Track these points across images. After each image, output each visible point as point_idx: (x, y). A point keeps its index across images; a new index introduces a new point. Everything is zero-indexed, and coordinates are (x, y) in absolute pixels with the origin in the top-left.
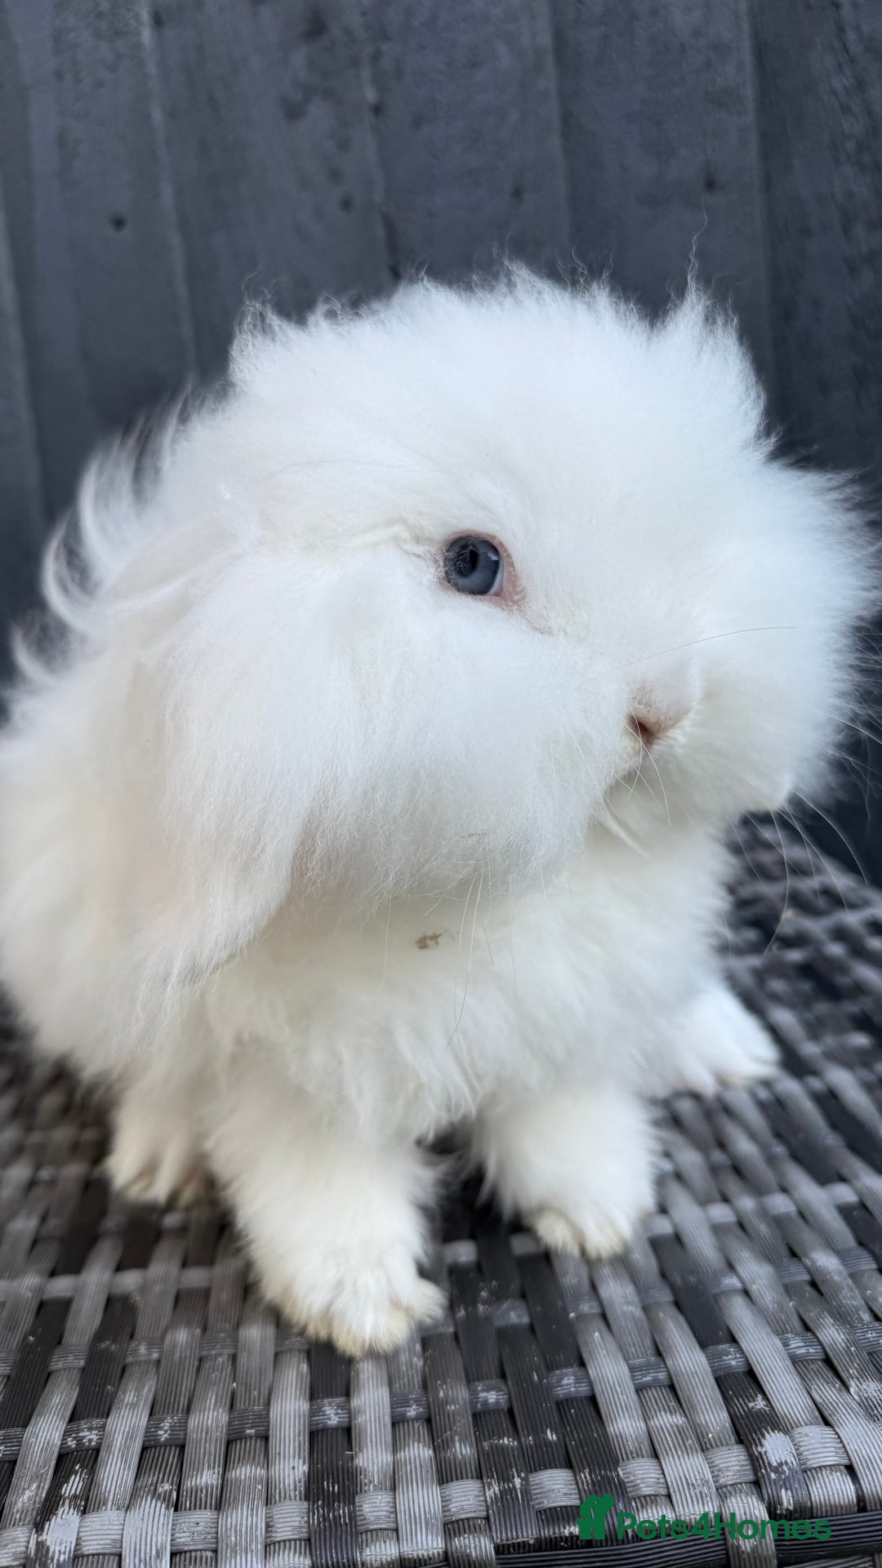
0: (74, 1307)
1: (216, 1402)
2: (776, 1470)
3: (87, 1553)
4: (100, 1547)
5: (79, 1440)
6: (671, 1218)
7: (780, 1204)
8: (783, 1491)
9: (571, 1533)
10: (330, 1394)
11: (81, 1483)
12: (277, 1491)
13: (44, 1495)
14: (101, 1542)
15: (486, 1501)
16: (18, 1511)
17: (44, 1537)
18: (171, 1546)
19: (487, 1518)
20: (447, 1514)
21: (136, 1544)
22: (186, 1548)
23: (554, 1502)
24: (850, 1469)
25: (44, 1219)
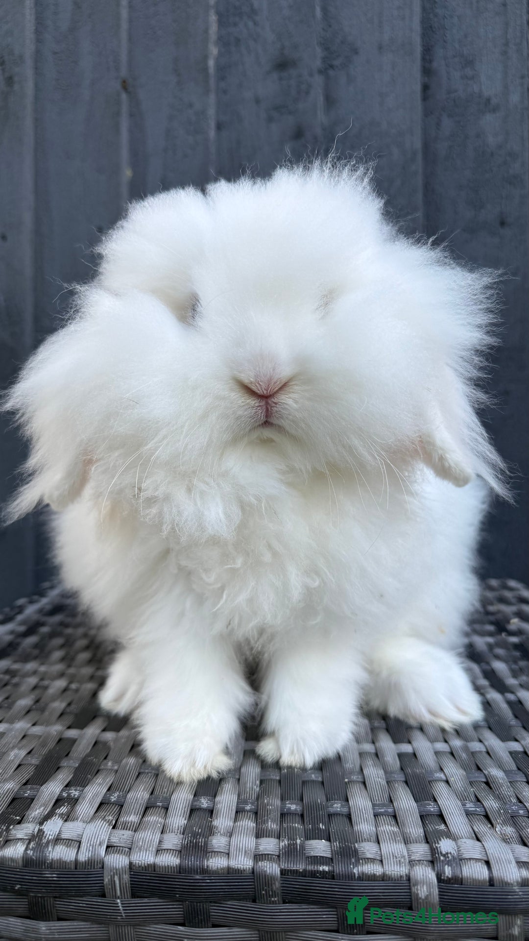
0: (77, 743)
1: (144, 789)
2: (444, 856)
3: (63, 838)
4: (71, 836)
5: (69, 795)
6: (412, 745)
7: (476, 746)
8: (446, 866)
9: (323, 869)
10: (205, 794)
11: (66, 810)
12: (168, 829)
13: (46, 813)
14: (71, 834)
15: (279, 847)
16: (31, 818)
17: (43, 827)
18: (108, 842)
19: (279, 856)
20: (257, 850)
21: (89, 837)
22: (115, 845)
23: (317, 853)
24: (487, 863)
25: (69, 704)
